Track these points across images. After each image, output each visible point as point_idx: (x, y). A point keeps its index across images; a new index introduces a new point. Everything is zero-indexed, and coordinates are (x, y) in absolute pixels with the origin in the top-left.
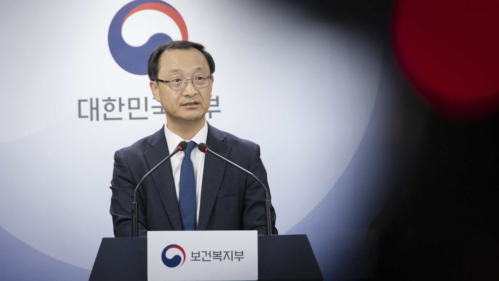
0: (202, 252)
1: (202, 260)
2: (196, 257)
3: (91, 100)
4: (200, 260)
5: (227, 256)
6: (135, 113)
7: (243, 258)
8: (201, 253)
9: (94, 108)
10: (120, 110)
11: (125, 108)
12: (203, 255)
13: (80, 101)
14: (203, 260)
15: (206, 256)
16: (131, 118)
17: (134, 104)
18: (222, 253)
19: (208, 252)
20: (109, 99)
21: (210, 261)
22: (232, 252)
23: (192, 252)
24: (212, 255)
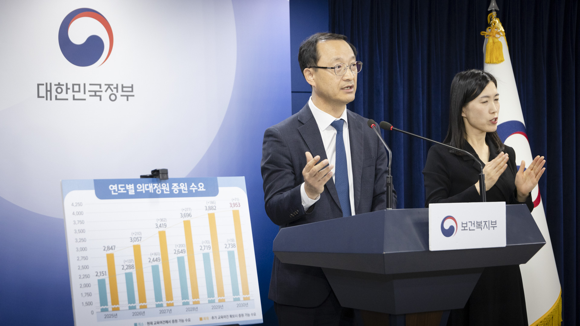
0: (469, 222)
1: (468, 229)
2: (464, 227)
3: (47, 84)
4: (467, 230)
5: (485, 225)
6: (77, 96)
7: (496, 227)
8: (468, 223)
9: (49, 91)
10: (67, 93)
11: (70, 91)
12: (469, 224)
13: (38, 85)
14: (470, 230)
15: (472, 226)
16: (74, 99)
17: (76, 88)
18: (482, 222)
19: (473, 222)
20: (59, 84)
21: (474, 230)
22: (489, 221)
23: (462, 222)
24: (476, 225)
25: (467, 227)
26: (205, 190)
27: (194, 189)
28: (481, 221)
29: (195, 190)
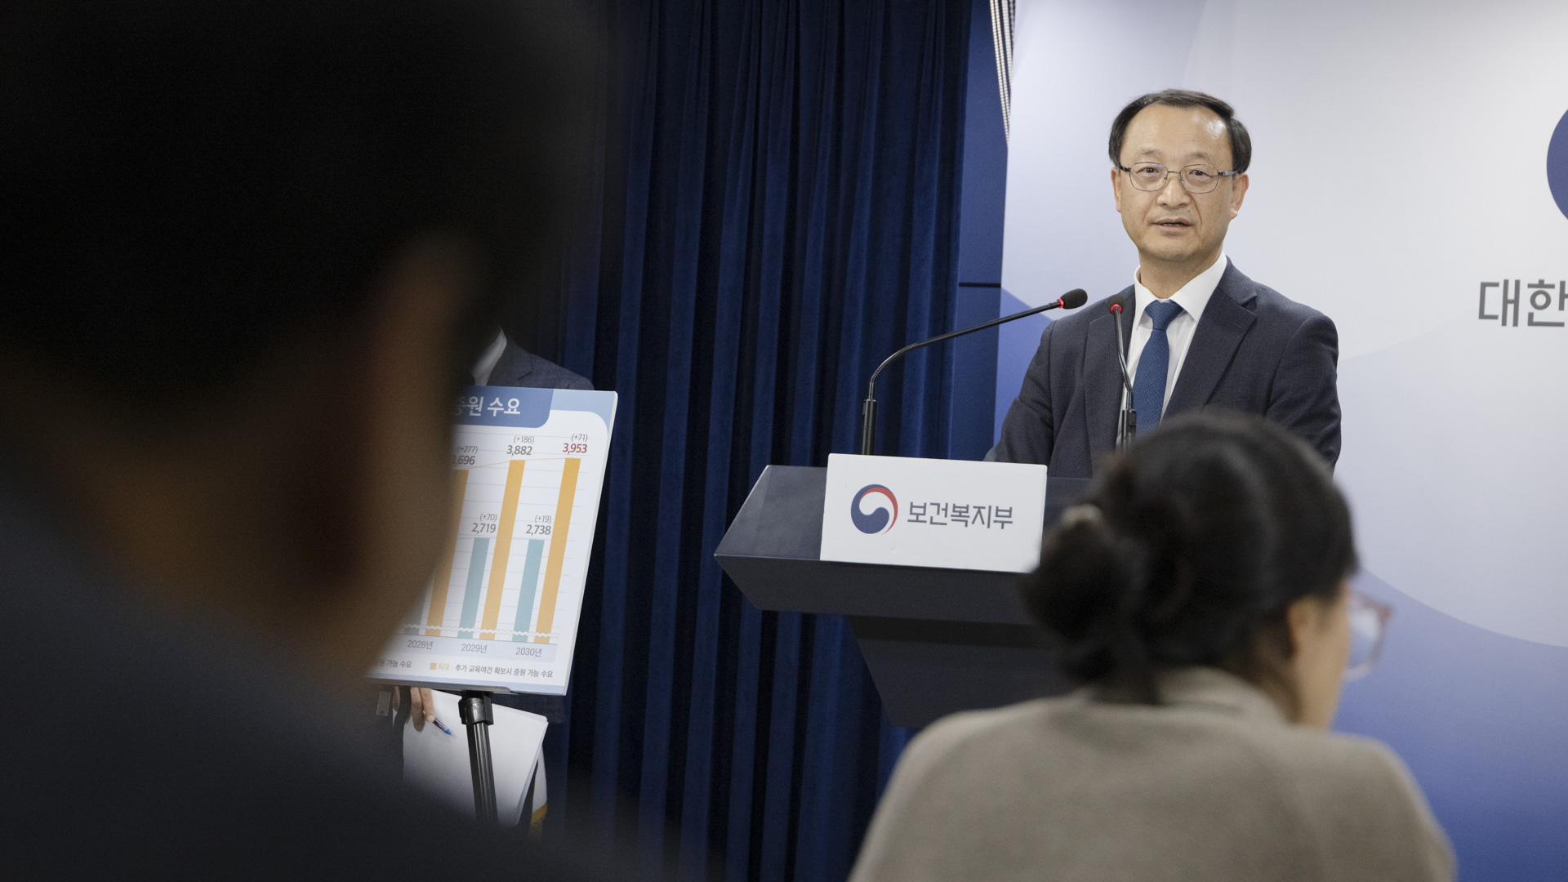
0: (932, 504)
1: (929, 522)
2: (918, 515)
4: (925, 522)
5: (979, 516)
7: (1011, 522)
8: (928, 506)
12: (932, 511)
14: (932, 523)
15: (938, 513)
18: (971, 508)
19: (943, 506)
21: (945, 524)
22: (990, 507)
23: (912, 503)
24: (950, 512)
25: (924, 514)
26: (519, 413)
27: (495, 409)
28: (968, 506)
29: (498, 411)
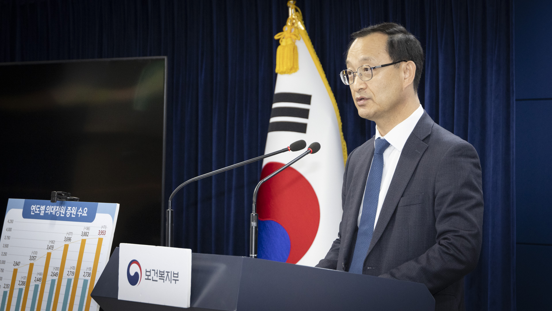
0: (153, 270)
2: (148, 276)
4: (150, 279)
5: (168, 277)
7: (178, 280)
8: (151, 272)
12: (153, 274)
14: (153, 280)
15: (155, 276)
18: (165, 272)
19: (156, 272)
21: (157, 281)
22: (171, 272)
23: (146, 270)
24: (159, 275)
25: (150, 276)
